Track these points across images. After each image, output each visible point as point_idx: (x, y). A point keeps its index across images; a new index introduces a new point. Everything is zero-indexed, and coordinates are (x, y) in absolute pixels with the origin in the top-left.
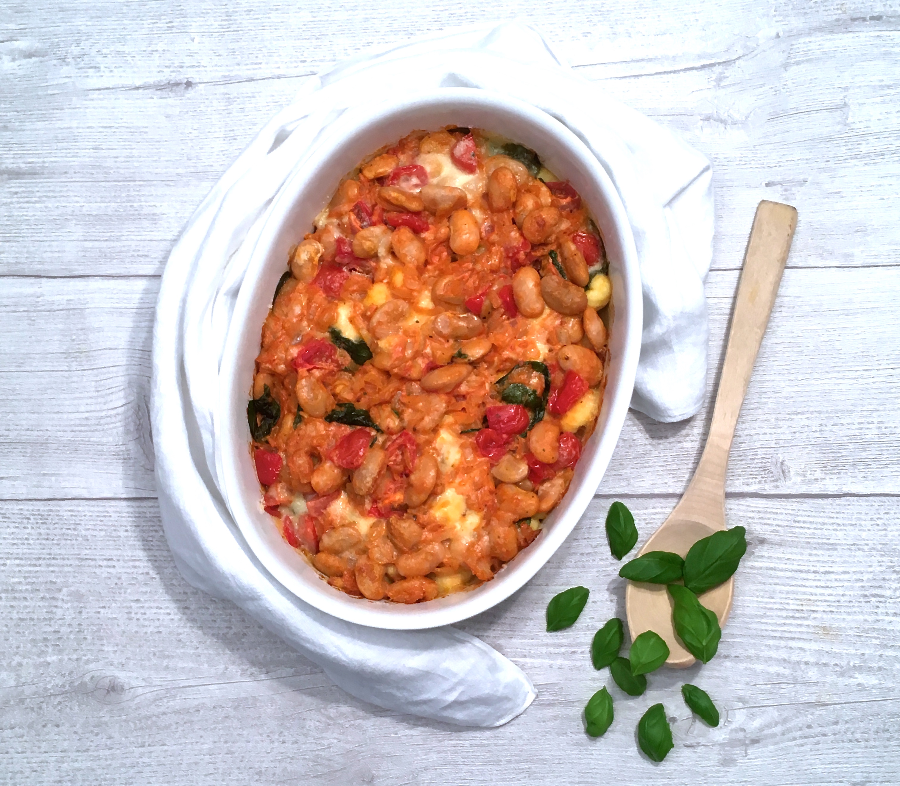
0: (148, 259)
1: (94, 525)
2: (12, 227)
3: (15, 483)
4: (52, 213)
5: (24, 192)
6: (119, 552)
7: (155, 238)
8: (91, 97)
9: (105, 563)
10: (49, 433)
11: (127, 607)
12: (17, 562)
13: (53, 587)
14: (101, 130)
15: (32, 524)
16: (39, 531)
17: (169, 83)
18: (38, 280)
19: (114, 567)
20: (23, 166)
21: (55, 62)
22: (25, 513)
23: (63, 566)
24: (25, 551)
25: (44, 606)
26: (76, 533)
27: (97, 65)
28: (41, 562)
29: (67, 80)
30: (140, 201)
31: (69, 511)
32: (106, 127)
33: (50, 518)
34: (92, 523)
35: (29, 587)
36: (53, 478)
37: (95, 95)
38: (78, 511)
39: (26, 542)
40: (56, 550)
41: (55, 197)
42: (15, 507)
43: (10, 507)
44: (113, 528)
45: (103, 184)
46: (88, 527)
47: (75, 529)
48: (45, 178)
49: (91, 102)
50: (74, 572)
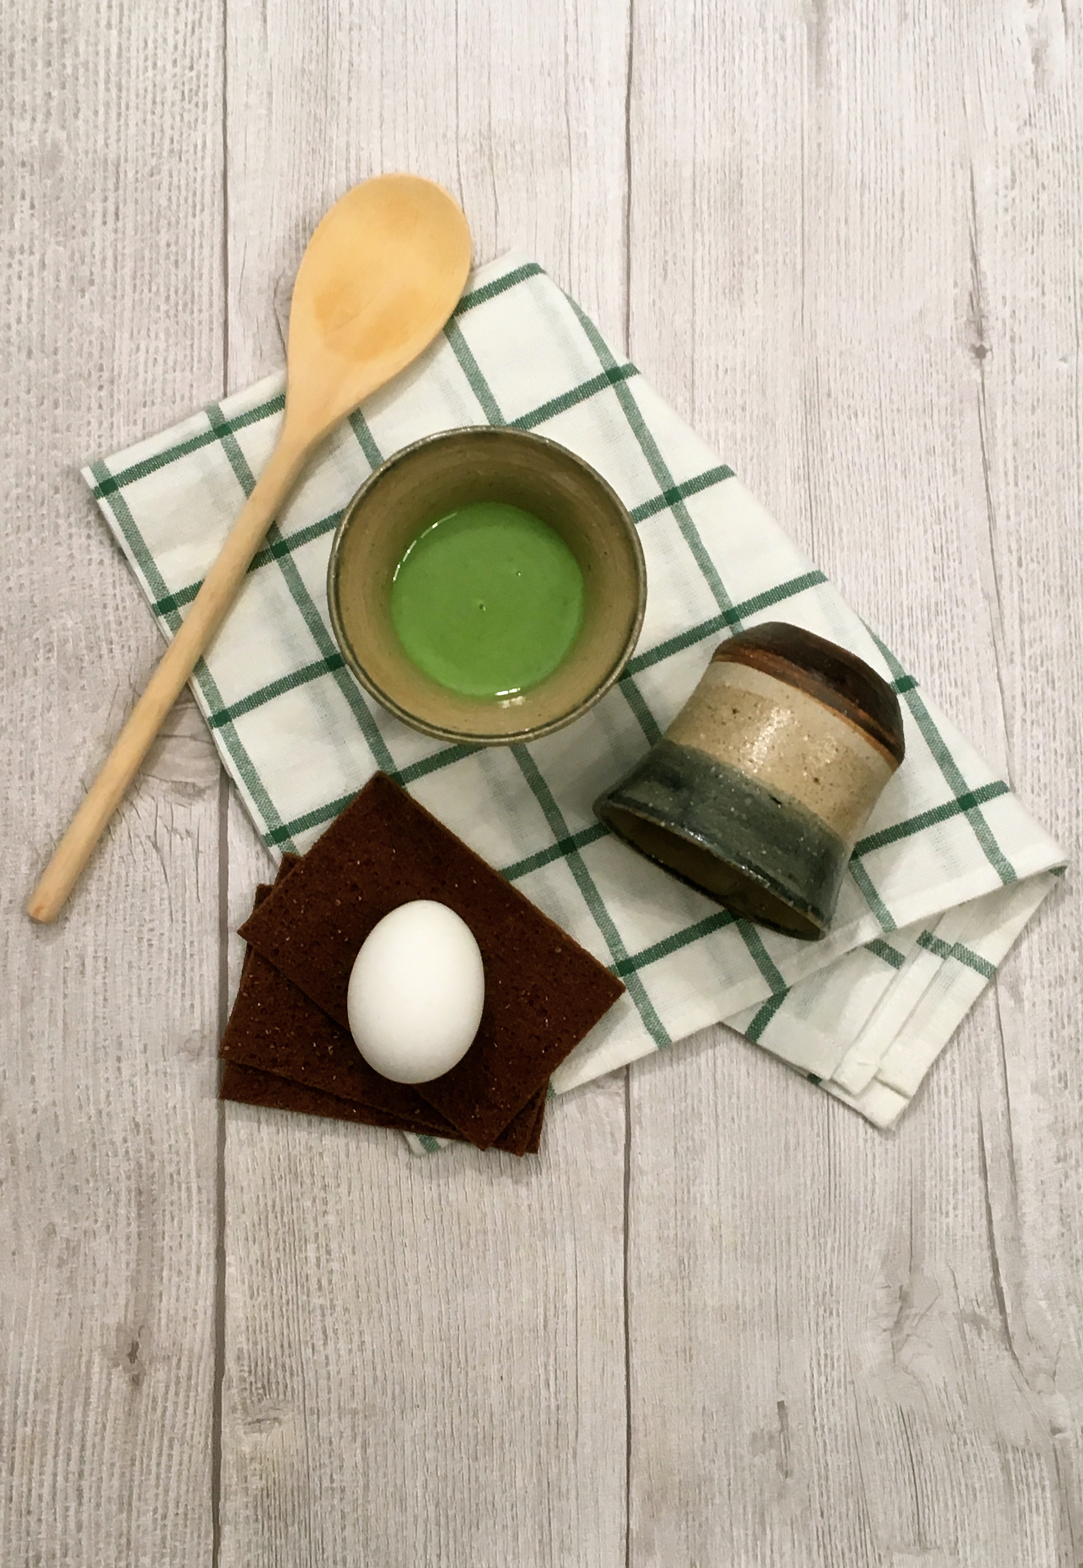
0: (659, 281)
1: (179, 187)
2: (719, 31)
3: (256, 42)
4: (745, 103)
5: (785, 52)
6: (130, 231)
7: (698, 294)
8: (959, 172)
9: (111, 209)
10: (344, 103)
11: (31, 248)
12: (114, 50)
13: (68, 114)
14: (898, 193)
15: (183, 75)
16: (170, 86)
17: (983, 316)
18: (624, 81)
19: (105, 223)
20: (833, 49)
21: (1025, 106)
22: (202, 62)
23: (106, 130)
24: (133, 62)
25: (34, 97)
26: (165, 154)
27: (1017, 184)
28: (114, 91)
29: (991, 130)
30: (766, 265)
31: (204, 143)
32: (902, 201)
33: (192, 106)
34: (183, 182)
35: (69, 70)
36: (263, 112)
37: (963, 180)
38: (203, 158)
39: (149, 63)
40: (134, 117)
41: (775, 111)
42: (212, 45)
43: (213, 35)
44: (173, 219)
45: (798, 197)
46: (175, 174)
47: (172, 151)
48: (809, 90)
49: (949, 175)
50: (95, 151)
